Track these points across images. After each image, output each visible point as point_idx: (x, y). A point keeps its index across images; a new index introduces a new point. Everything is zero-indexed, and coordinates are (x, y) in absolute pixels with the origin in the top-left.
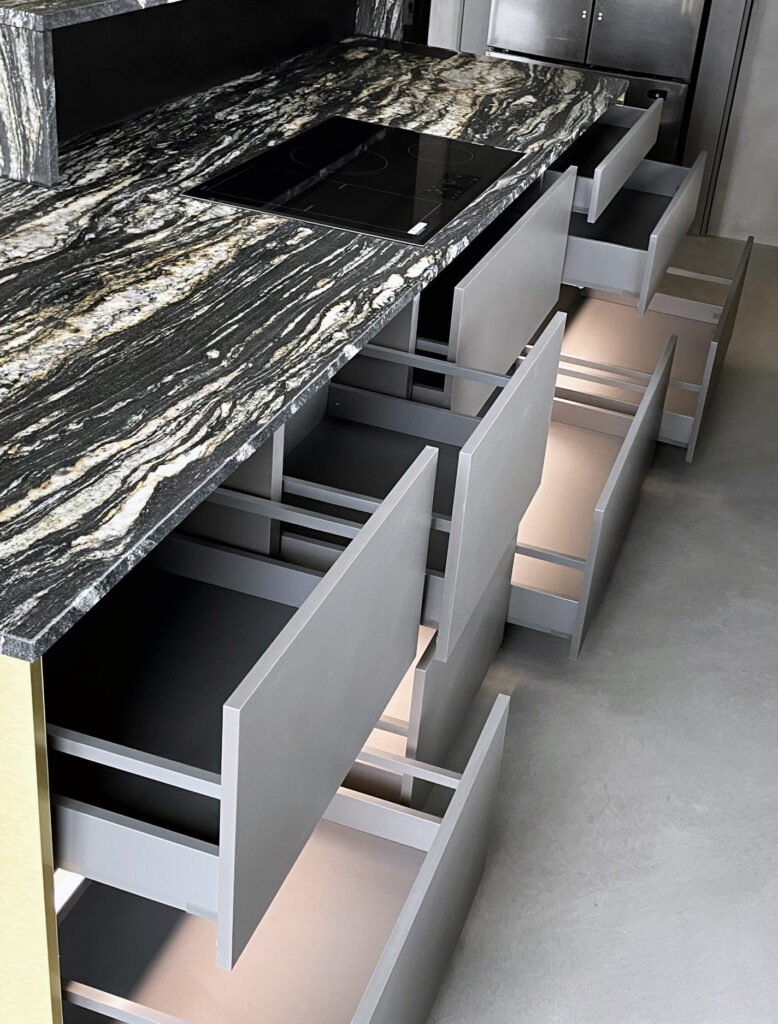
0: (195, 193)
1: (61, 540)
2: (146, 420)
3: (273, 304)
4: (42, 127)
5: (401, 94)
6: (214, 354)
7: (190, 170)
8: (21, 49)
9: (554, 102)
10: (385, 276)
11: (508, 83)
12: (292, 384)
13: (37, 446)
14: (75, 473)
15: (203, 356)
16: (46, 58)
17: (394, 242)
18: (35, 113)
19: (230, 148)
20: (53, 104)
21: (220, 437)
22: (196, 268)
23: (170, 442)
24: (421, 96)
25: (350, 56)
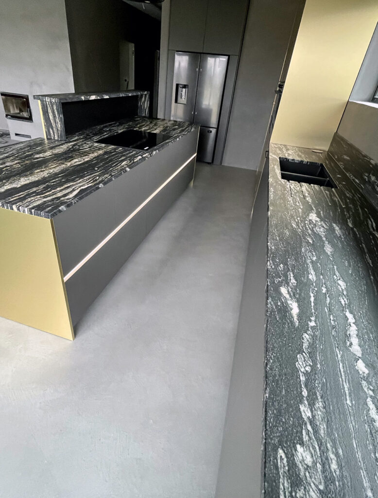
0: (97, 142)
1: (58, 198)
2: (79, 179)
3: (111, 161)
5: (147, 125)
6: (96, 169)
7: (96, 138)
9: (182, 127)
10: (138, 156)
11: (172, 124)
12: (113, 174)
13: (55, 183)
14: (62, 188)
15: (94, 169)
16: (60, 110)
17: (141, 150)
19: (106, 135)
21: (95, 183)
22: (96, 154)
23: (84, 183)
24: (151, 126)
25: (136, 119)
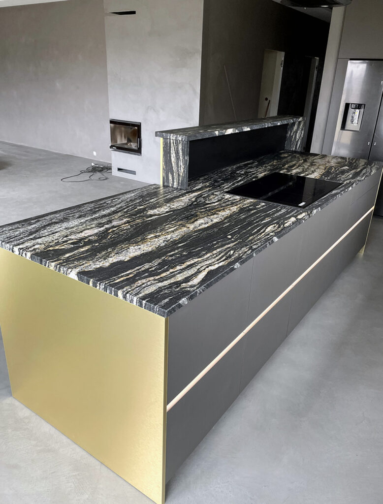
0: (228, 192)
1: (178, 284)
2: (207, 253)
3: (250, 224)
4: (184, 171)
5: (299, 166)
6: (230, 237)
7: (227, 186)
8: (180, 147)
9: (356, 168)
10: (290, 218)
11: (339, 163)
12: (254, 247)
13: (173, 258)
14: (184, 266)
15: (226, 237)
16: (187, 150)
17: (293, 208)
18: (183, 167)
19: (240, 181)
20: (188, 164)
21: (229, 260)
22: (227, 213)
23: (213, 260)
24: (306, 167)
25: (282, 156)
